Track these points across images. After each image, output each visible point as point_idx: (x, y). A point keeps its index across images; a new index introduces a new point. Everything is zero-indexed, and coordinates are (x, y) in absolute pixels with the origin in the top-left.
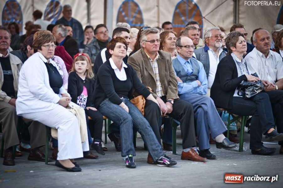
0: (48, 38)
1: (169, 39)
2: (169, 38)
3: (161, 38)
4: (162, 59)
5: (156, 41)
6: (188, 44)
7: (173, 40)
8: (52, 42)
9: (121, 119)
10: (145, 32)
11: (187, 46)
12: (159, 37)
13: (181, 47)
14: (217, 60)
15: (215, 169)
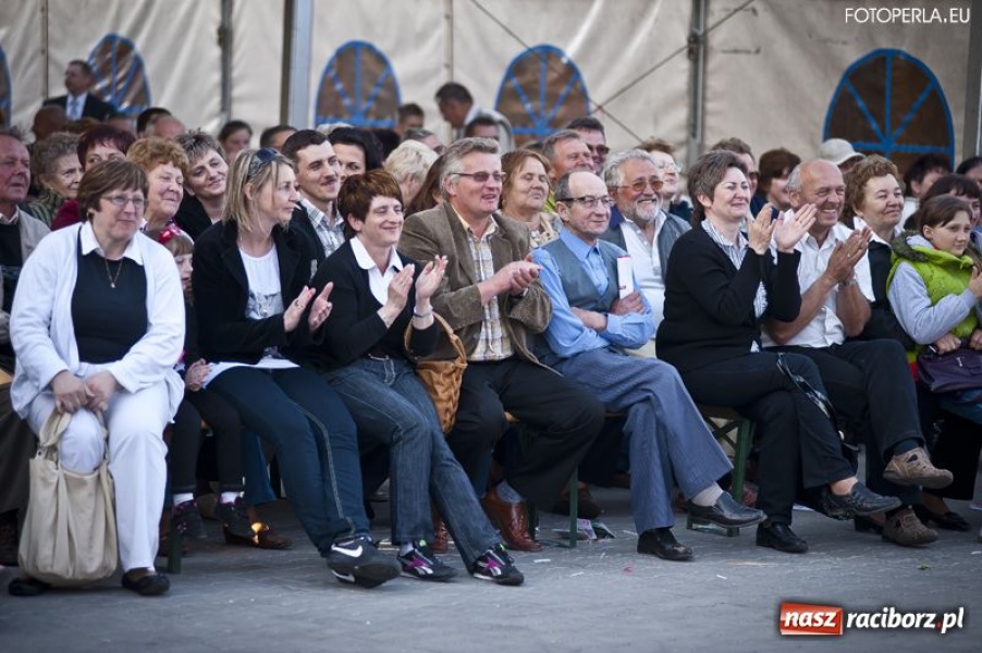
0: (123, 173)
1: (524, 177)
2: (524, 172)
3: (503, 169)
4: (504, 237)
5: (491, 178)
6: (589, 194)
7: (536, 182)
8: (136, 189)
9: (397, 427)
10: (457, 149)
11: (587, 199)
12: (498, 167)
13: (569, 201)
14: (651, 253)
15: (664, 590)
